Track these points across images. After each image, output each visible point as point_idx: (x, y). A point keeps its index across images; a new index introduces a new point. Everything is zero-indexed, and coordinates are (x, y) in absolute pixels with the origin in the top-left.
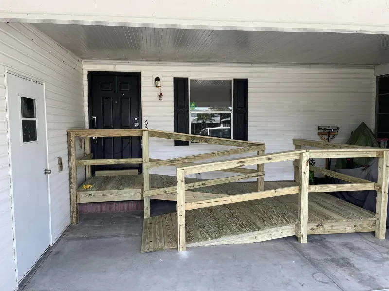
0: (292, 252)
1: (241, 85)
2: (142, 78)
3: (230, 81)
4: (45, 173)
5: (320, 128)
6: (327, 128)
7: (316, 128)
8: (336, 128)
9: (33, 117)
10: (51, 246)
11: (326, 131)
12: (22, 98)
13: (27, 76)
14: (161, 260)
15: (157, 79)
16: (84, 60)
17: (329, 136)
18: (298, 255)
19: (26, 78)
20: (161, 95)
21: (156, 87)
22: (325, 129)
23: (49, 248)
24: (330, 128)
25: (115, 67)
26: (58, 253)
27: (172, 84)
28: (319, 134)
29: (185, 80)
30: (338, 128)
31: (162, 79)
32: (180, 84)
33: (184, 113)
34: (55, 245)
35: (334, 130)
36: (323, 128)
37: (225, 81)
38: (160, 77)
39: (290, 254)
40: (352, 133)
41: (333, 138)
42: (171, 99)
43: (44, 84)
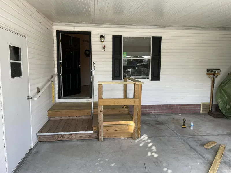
0: (197, 156)
1: (157, 41)
2: (92, 36)
3: (150, 38)
4: (28, 99)
5: (208, 70)
6: (213, 70)
7: (206, 70)
8: (219, 71)
9: (19, 60)
10: (32, 147)
11: (212, 72)
12: (10, 46)
13: (14, 30)
14: (106, 160)
15: (102, 37)
16: (54, 23)
17: (214, 76)
18: (200, 158)
19: (13, 32)
20: (104, 47)
21: (101, 41)
22: (212, 71)
23: (31, 149)
24: (215, 71)
25: (74, 28)
26: (37, 152)
27: (112, 40)
28: (207, 74)
29: (120, 37)
30: (220, 71)
31: (105, 36)
32: (117, 40)
33: (119, 59)
34: (35, 146)
35: (217, 72)
36: (210, 70)
37: (146, 38)
38: (104, 35)
39: (195, 158)
40: (229, 73)
41: (216, 77)
42: (111, 50)
43: (27, 37)
